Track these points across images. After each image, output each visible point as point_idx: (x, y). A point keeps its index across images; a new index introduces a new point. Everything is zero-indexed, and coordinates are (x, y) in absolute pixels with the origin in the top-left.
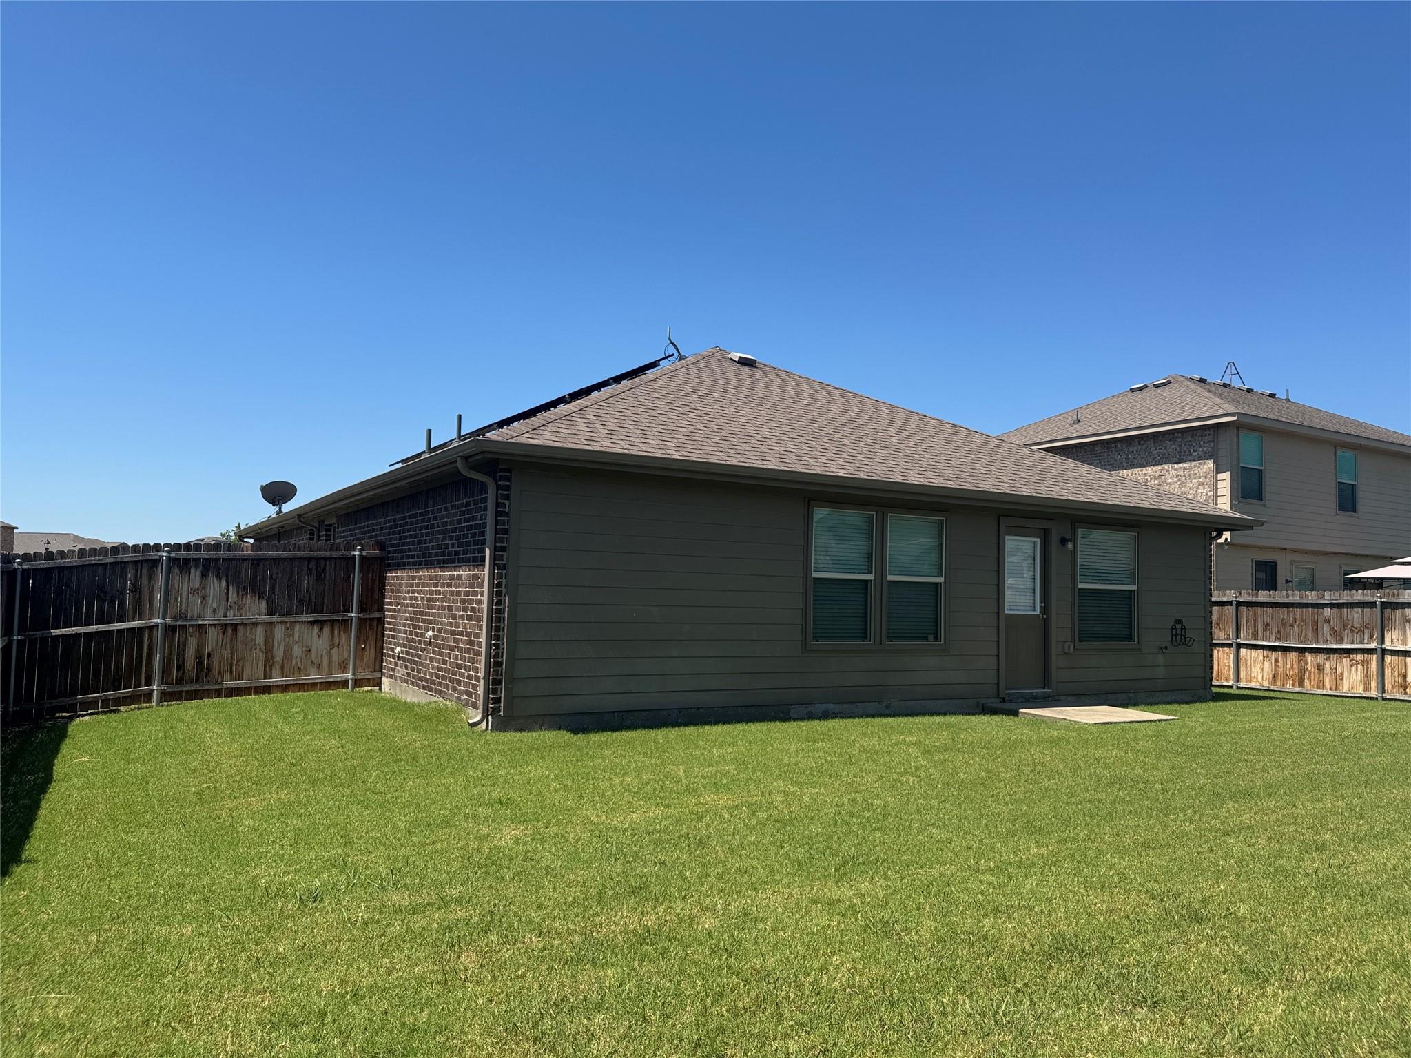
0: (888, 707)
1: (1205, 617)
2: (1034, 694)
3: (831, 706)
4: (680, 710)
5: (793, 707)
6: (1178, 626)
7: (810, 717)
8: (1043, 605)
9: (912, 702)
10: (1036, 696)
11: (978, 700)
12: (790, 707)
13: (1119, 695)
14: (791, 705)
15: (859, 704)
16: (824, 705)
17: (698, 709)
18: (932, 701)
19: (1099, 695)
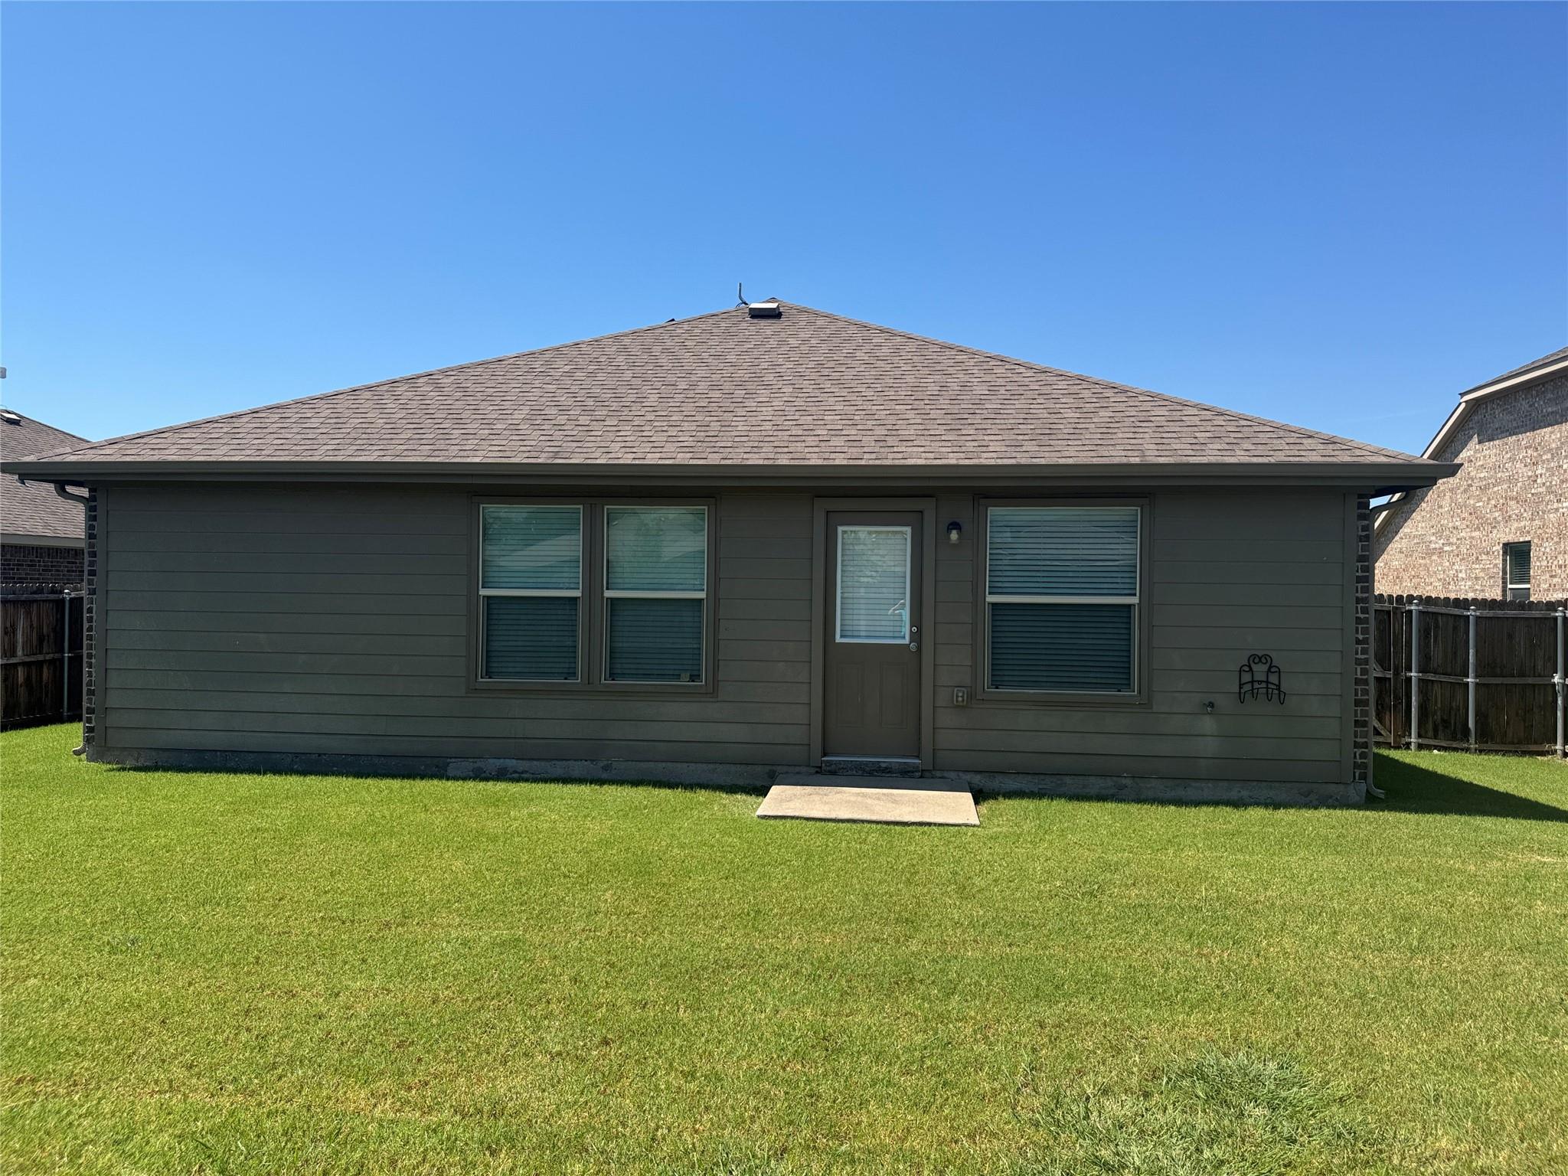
0: (606, 768)
1: (1342, 652)
2: (884, 765)
3: (511, 763)
4: (296, 755)
5: (453, 760)
6: (1260, 670)
7: (480, 776)
8: (915, 629)
9: (652, 765)
10: (886, 768)
11: (774, 768)
12: (449, 760)
13: (1092, 779)
14: (451, 758)
15: (556, 762)
16: (502, 760)
17: (319, 755)
18: (685, 765)
19: (1042, 777)
